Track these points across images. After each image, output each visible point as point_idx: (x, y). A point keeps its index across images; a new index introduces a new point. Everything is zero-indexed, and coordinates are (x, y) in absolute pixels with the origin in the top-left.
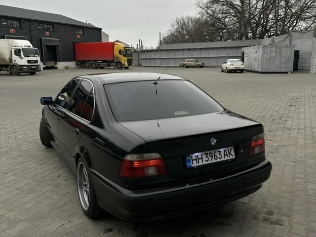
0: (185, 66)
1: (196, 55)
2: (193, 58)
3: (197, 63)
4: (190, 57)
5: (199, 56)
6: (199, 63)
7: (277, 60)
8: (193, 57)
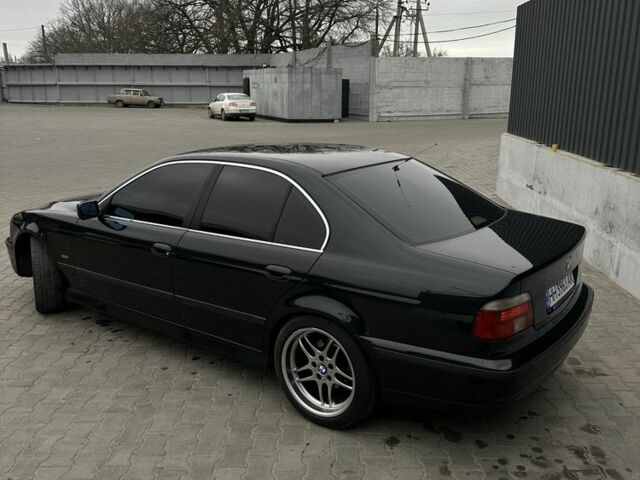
0: (120, 104)
1: (142, 79)
2: (136, 86)
3: (148, 98)
4: (129, 83)
5: (149, 83)
6: (152, 98)
7: (314, 97)
8: (137, 83)
